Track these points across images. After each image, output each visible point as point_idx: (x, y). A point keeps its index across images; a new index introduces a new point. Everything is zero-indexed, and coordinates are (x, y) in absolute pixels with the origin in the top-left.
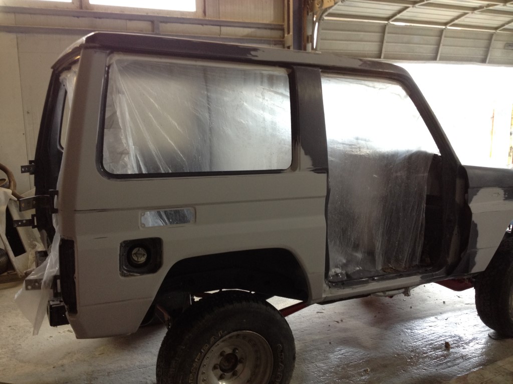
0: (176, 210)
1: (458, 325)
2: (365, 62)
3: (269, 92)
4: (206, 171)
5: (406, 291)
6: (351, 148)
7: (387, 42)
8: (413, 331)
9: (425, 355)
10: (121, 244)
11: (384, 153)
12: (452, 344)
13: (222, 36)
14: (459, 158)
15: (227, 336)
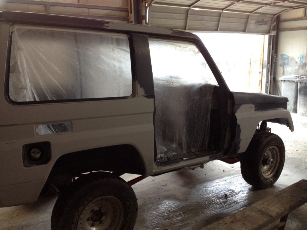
0: (60, 124)
1: (232, 184)
2: (174, 32)
3: (117, 49)
4: (78, 98)
5: (202, 165)
6: (168, 83)
7: (189, 20)
8: (207, 189)
9: (213, 202)
10: (23, 147)
11: (187, 86)
12: (229, 195)
13: (89, 15)
14: (229, 88)
15: (95, 200)
